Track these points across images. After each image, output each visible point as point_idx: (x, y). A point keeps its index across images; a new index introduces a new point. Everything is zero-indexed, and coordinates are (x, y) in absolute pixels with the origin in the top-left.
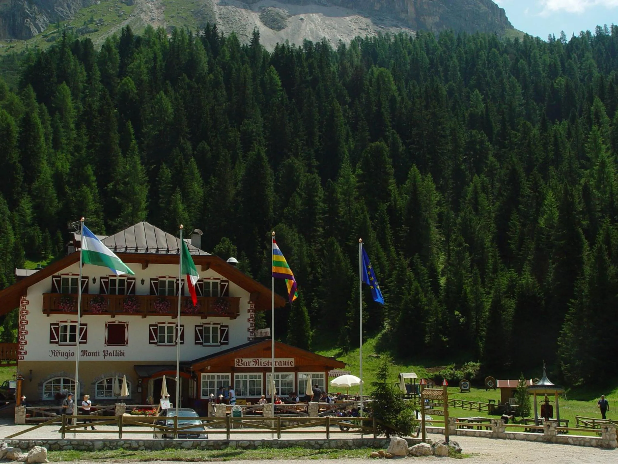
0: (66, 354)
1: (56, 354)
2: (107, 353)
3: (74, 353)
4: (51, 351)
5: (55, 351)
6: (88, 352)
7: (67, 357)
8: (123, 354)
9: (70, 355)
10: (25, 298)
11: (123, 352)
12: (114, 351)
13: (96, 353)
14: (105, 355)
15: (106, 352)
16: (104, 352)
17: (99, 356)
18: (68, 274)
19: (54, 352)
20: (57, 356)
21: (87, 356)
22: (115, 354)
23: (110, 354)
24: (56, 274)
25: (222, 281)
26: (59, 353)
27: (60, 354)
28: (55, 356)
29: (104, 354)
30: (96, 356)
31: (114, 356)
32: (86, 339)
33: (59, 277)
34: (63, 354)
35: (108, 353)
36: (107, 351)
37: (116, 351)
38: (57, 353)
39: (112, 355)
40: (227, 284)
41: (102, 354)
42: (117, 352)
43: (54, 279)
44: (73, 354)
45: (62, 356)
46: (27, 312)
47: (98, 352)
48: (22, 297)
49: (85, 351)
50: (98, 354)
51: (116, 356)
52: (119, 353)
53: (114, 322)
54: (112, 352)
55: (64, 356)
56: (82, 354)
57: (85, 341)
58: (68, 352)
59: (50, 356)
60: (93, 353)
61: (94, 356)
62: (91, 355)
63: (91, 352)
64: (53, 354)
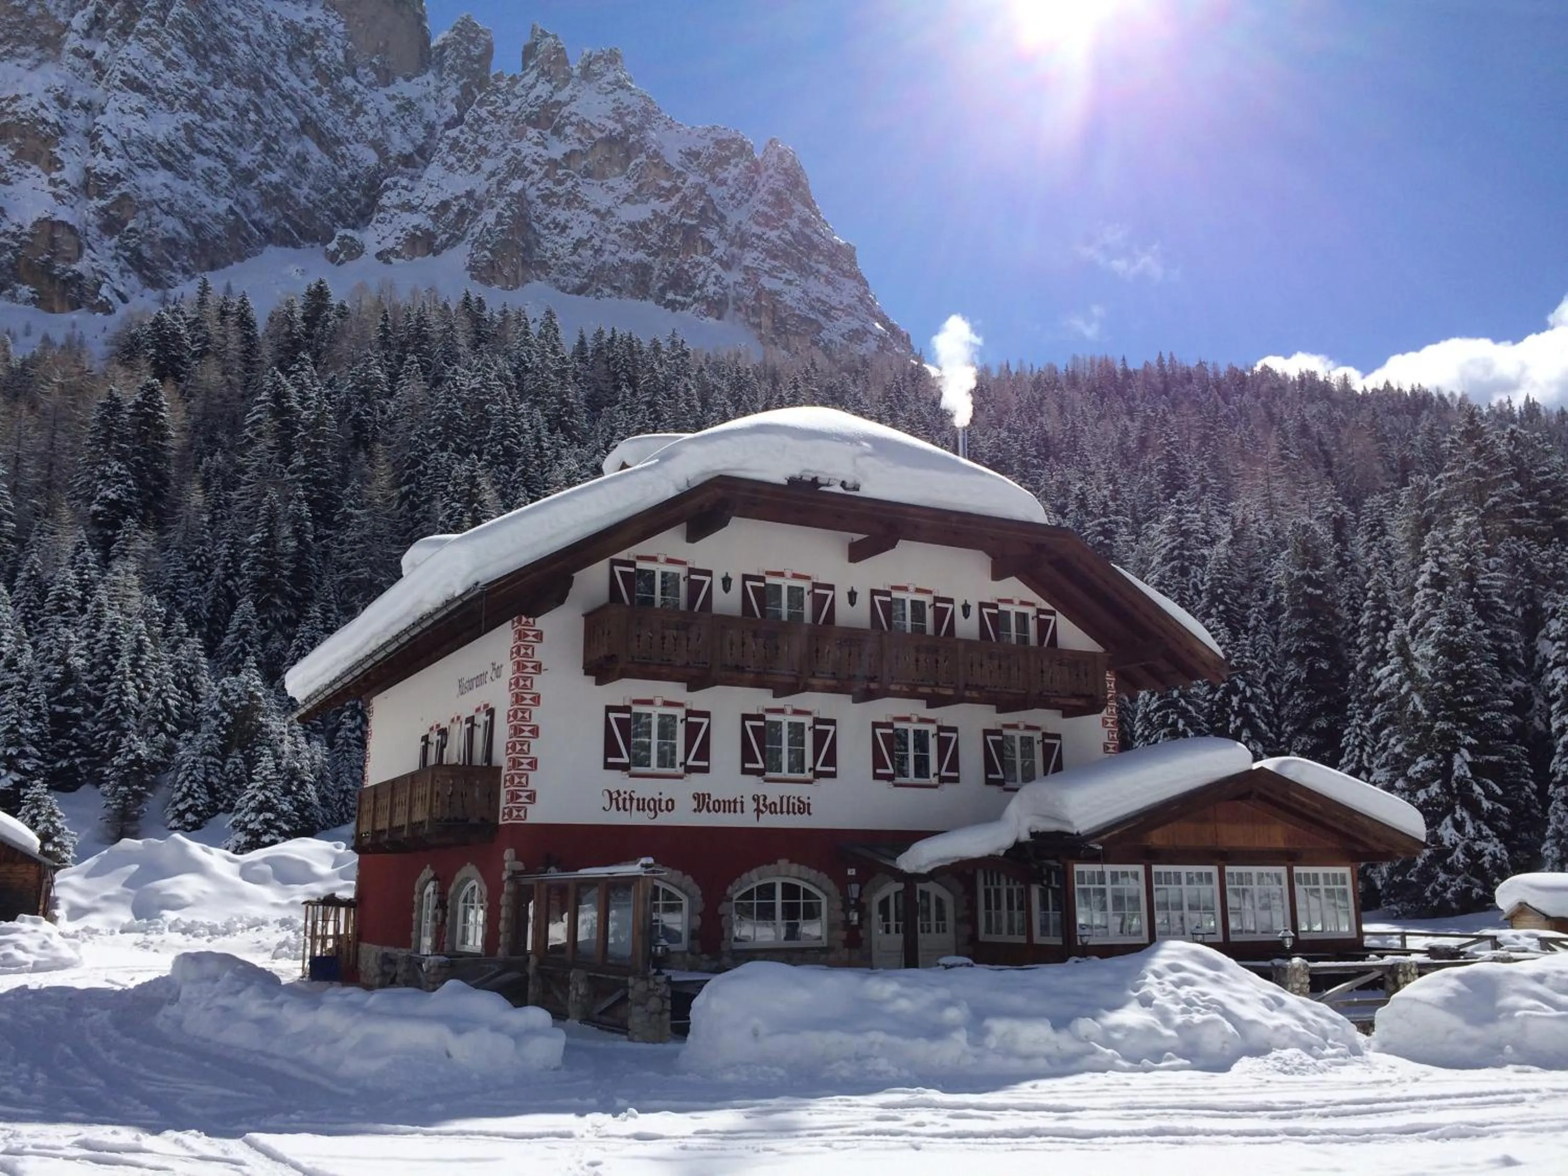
0: (652, 803)
1: (621, 805)
2: (764, 805)
3: (673, 801)
4: (606, 794)
5: (618, 792)
6: (713, 798)
7: (652, 814)
8: (804, 808)
9: (663, 806)
10: (531, 620)
11: (806, 801)
12: (782, 798)
13: (735, 802)
14: (758, 810)
15: (761, 802)
16: (756, 799)
17: (742, 811)
18: (654, 559)
19: (615, 796)
20: (625, 810)
21: (709, 811)
22: (785, 809)
23: (772, 808)
24: (622, 555)
25: (1040, 611)
26: (631, 799)
27: (635, 803)
28: (618, 809)
29: (755, 806)
30: (735, 811)
31: (782, 812)
33: (631, 564)
34: (642, 805)
35: (768, 802)
36: (765, 798)
37: (789, 798)
38: (624, 800)
39: (778, 809)
40: (1053, 618)
41: (750, 806)
42: (791, 801)
43: (617, 569)
44: (671, 805)
45: (638, 809)
46: (538, 668)
47: (739, 800)
48: (524, 619)
49: (704, 795)
50: (739, 806)
51: (788, 812)
52: (797, 803)
53: (781, 711)
54: (778, 802)
55: (644, 810)
56: (694, 804)
57: (705, 764)
58: (657, 797)
59: (604, 808)
60: (727, 804)
61: (730, 811)
62: (719, 809)
63: (721, 800)
64: (614, 802)
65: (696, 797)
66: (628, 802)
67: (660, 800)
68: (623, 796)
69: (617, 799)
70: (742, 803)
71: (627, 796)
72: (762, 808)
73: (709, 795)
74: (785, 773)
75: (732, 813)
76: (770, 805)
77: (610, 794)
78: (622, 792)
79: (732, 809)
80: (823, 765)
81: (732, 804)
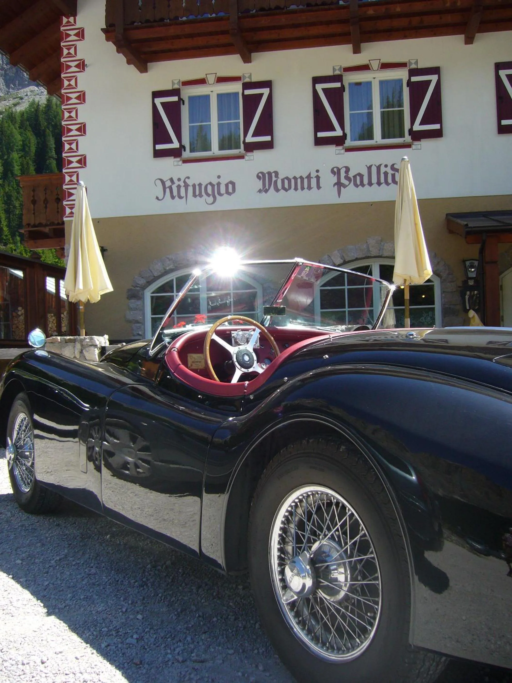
0: (209, 188)
1: (175, 193)
2: (347, 178)
3: (233, 184)
4: (159, 183)
5: (172, 180)
6: (281, 176)
7: (211, 199)
9: (223, 190)
10: (71, 19)
12: (369, 168)
13: (309, 177)
14: (339, 184)
15: (343, 174)
16: (336, 172)
17: (319, 187)
19: (168, 184)
20: (180, 197)
21: (277, 190)
22: (374, 180)
23: (358, 180)
26: (186, 186)
27: (190, 189)
28: (173, 197)
29: (335, 180)
30: (309, 188)
31: (370, 184)
34: (198, 191)
35: (351, 175)
36: (347, 170)
37: (379, 168)
38: (179, 187)
39: (366, 181)
41: (328, 180)
42: (383, 169)
44: (231, 188)
45: (195, 195)
46: (82, 66)
47: (314, 174)
48: (65, 20)
49: (270, 174)
50: (314, 182)
51: (379, 183)
52: (390, 172)
53: (365, 68)
54: (365, 172)
55: (201, 195)
56: (259, 184)
57: (268, 139)
58: (215, 182)
59: (157, 198)
60: (299, 181)
61: (303, 188)
62: (290, 187)
63: (291, 177)
64: (168, 190)
65: (261, 176)
66: (183, 190)
67: (219, 184)
68: (177, 183)
69: (171, 188)
70: (318, 178)
71: (182, 184)
72: (343, 181)
73: (276, 173)
74: (377, 139)
75: (306, 190)
76: (355, 177)
77: (163, 183)
78: (175, 180)
79: (306, 185)
80: (422, 123)
81: (306, 181)
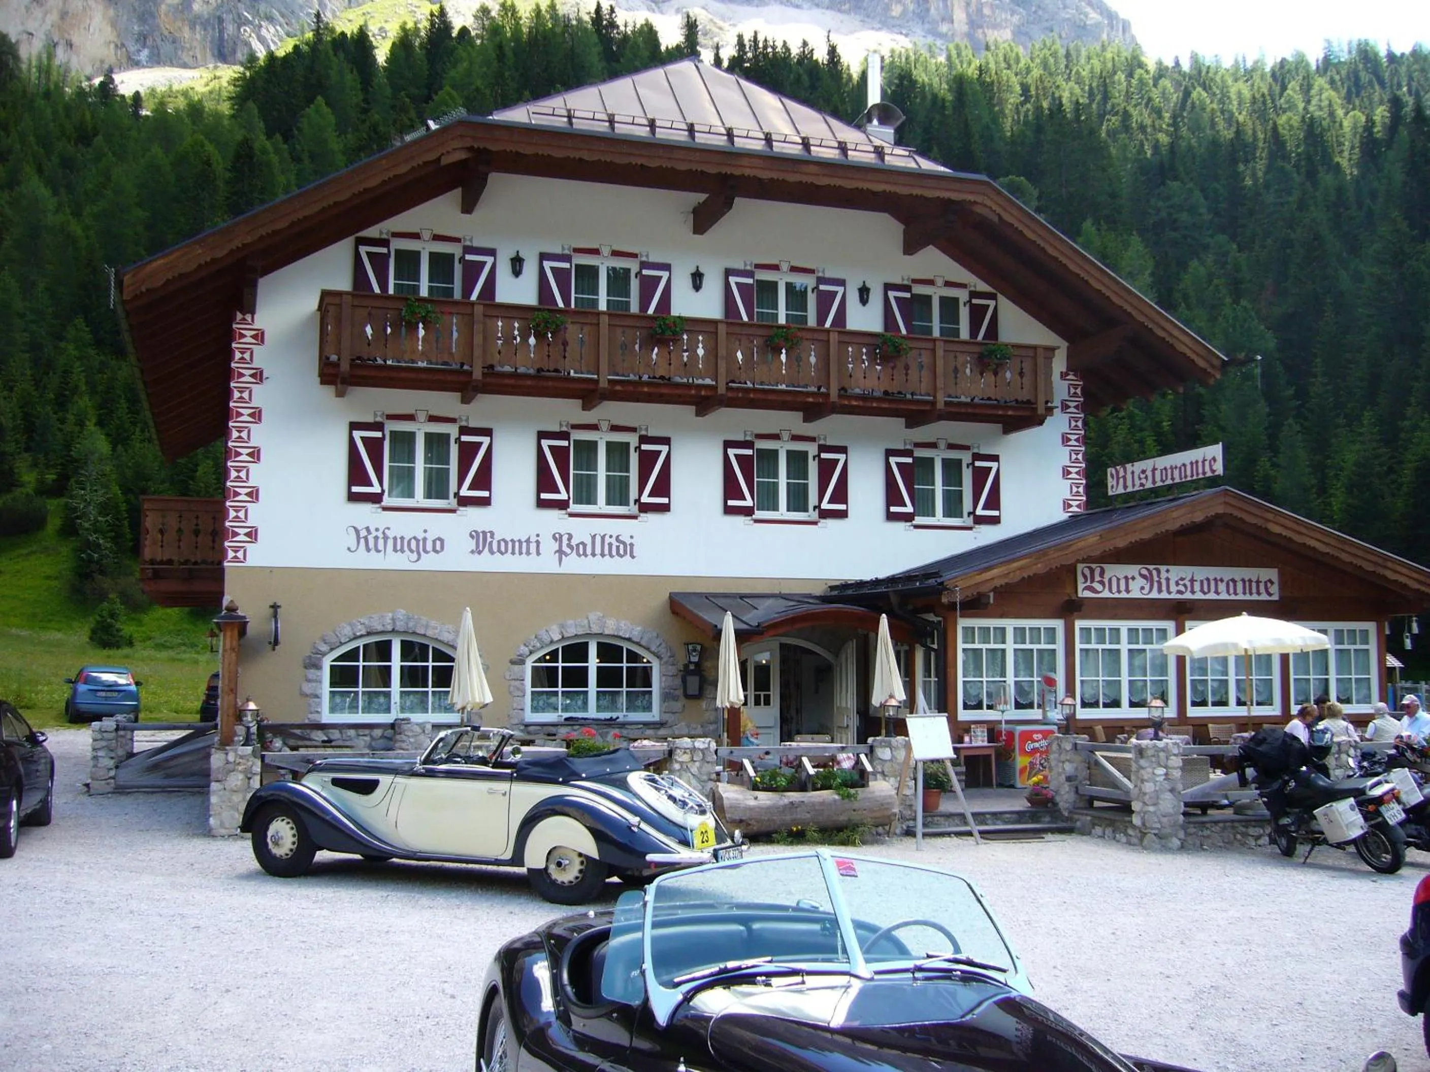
0: (413, 543)
1: (371, 544)
2: (570, 546)
3: (442, 541)
4: (352, 532)
5: (368, 529)
6: (497, 537)
7: (414, 556)
8: (626, 549)
9: (429, 547)
10: (248, 317)
11: (628, 541)
12: (594, 537)
13: (528, 541)
14: (560, 552)
15: (565, 541)
16: (557, 538)
17: (538, 553)
18: (416, 236)
19: (363, 533)
20: (378, 551)
21: (492, 552)
22: (598, 550)
23: (581, 550)
24: (372, 232)
25: (974, 294)
26: (386, 538)
27: (390, 543)
28: (368, 550)
29: (556, 546)
30: (528, 553)
31: (594, 555)
32: (488, 488)
33: (385, 243)
34: (400, 545)
35: (574, 542)
36: (570, 537)
37: (603, 538)
38: (376, 538)
39: (589, 551)
40: (992, 303)
41: (549, 546)
42: (607, 540)
43: (363, 250)
44: (439, 545)
45: (395, 550)
46: (258, 376)
47: (534, 539)
48: (239, 316)
49: (484, 533)
50: (533, 547)
51: (603, 555)
52: (615, 544)
53: (594, 427)
54: (588, 542)
55: (402, 551)
56: (472, 544)
57: (485, 494)
58: (420, 536)
59: (349, 549)
60: (517, 544)
61: (521, 553)
62: (506, 551)
63: (508, 539)
64: (362, 541)
65: (474, 535)
66: (381, 542)
67: (425, 539)
68: (374, 534)
69: (366, 539)
70: (538, 542)
71: (380, 535)
72: (565, 548)
73: (492, 534)
74: (601, 506)
75: (524, 555)
76: (578, 545)
77: (357, 531)
78: (372, 529)
79: (524, 550)
80: (650, 495)
81: (524, 545)
